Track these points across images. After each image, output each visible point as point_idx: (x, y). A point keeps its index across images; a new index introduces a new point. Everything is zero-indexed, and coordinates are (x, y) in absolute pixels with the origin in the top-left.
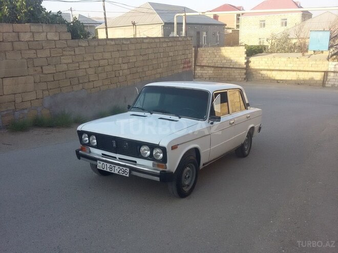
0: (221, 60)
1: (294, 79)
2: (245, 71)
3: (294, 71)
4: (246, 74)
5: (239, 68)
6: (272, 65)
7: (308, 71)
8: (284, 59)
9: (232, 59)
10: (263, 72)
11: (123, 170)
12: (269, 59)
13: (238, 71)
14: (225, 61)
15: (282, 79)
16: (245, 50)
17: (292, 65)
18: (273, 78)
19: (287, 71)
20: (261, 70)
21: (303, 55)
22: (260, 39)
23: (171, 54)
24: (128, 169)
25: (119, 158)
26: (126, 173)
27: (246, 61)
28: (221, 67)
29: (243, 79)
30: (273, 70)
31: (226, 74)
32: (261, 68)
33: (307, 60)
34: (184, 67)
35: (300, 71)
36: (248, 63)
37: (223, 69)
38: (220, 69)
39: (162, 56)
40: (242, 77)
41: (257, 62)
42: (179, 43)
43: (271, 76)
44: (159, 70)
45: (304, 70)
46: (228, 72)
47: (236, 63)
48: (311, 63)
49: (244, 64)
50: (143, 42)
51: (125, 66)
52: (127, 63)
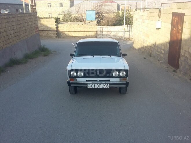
0: (42, 27)
1: (82, 36)
2: (56, 32)
3: (81, 31)
4: (57, 34)
5: (53, 31)
6: (70, 28)
7: (88, 31)
8: (76, 25)
9: (48, 25)
10: (66, 33)
11: (105, 85)
12: (69, 25)
13: (53, 32)
14: (44, 27)
15: (76, 36)
16: (55, 21)
17: (80, 28)
18: (72, 36)
19: (78, 31)
20: (65, 31)
21: (85, 23)
22: (49, 14)
23: (30, 23)
24: (109, 84)
25: (99, 80)
26: (107, 87)
27: (56, 27)
28: (43, 31)
29: (56, 37)
30: (71, 31)
31: (46, 35)
32: (65, 30)
33: (87, 25)
34: (36, 31)
35: (84, 31)
36: (57, 28)
37: (43, 32)
38: (42, 31)
39: (27, 25)
40: (55, 36)
41: (62, 27)
42: (32, 17)
43: (70, 34)
44: (27, 33)
45: (86, 30)
46: (47, 33)
47: (50, 28)
48: (89, 27)
49: (55, 28)
50: (18, 17)
51: (12, 32)
52: (13, 30)
